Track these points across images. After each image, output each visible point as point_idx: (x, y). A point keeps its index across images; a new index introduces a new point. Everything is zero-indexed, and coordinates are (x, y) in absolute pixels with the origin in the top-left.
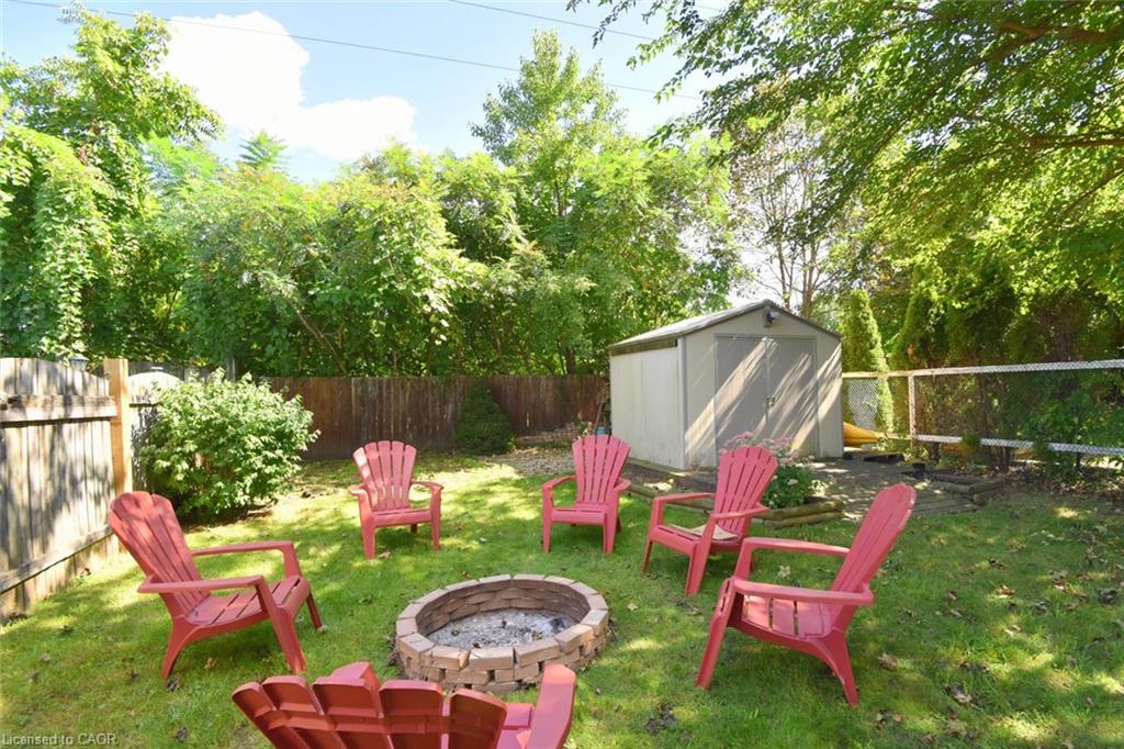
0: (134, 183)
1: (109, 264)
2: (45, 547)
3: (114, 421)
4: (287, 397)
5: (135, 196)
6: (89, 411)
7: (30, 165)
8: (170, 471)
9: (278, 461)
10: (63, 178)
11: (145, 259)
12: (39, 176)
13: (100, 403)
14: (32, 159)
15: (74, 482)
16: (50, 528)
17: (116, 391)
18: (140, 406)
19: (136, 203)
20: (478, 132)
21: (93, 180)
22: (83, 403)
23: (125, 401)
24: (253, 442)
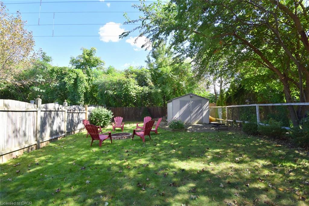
0: (91, 75)
1: (88, 88)
2: (77, 127)
3: (86, 113)
4: (109, 110)
5: (91, 77)
6: (82, 112)
7: (76, 75)
8: (92, 120)
9: (107, 120)
10: (81, 77)
11: (93, 87)
12: (78, 77)
13: (84, 111)
14: (77, 74)
15: (80, 121)
16: (77, 126)
17: (86, 109)
18: (89, 111)
19: (92, 78)
20: (146, 61)
21: (85, 77)
22: (81, 111)
23: (87, 111)
24: (103, 117)
